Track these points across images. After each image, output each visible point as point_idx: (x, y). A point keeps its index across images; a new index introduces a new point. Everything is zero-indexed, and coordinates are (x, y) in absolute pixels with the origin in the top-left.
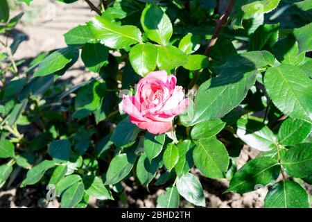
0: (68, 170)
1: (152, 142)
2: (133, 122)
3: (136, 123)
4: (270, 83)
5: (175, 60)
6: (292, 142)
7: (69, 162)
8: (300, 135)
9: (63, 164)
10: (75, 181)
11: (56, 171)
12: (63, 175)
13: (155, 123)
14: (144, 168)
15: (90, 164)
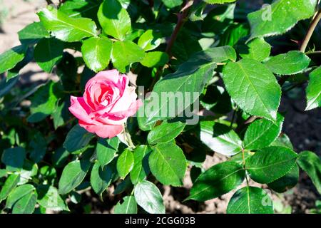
0: (21, 179)
1: (104, 147)
2: (81, 125)
3: (85, 126)
4: (230, 78)
5: (131, 56)
6: (259, 146)
7: (22, 171)
8: (267, 139)
9: (16, 173)
10: (28, 192)
11: (9, 180)
12: (15, 185)
13: (106, 126)
14: (98, 176)
15: (48, 173)
